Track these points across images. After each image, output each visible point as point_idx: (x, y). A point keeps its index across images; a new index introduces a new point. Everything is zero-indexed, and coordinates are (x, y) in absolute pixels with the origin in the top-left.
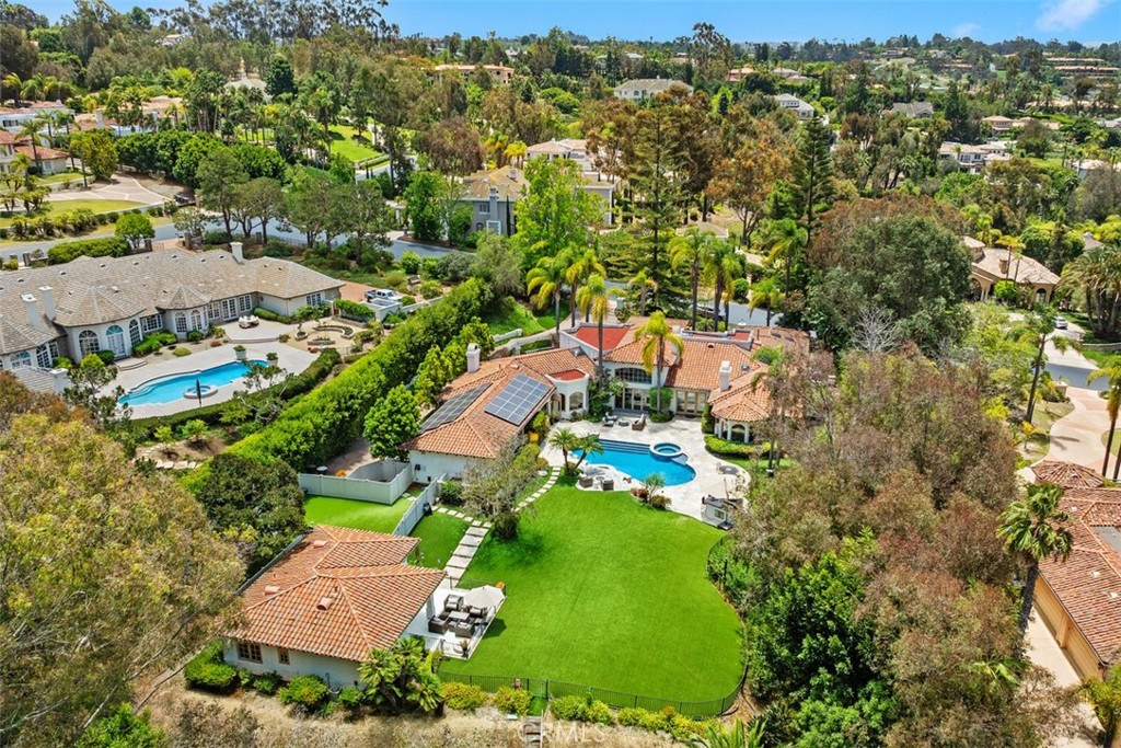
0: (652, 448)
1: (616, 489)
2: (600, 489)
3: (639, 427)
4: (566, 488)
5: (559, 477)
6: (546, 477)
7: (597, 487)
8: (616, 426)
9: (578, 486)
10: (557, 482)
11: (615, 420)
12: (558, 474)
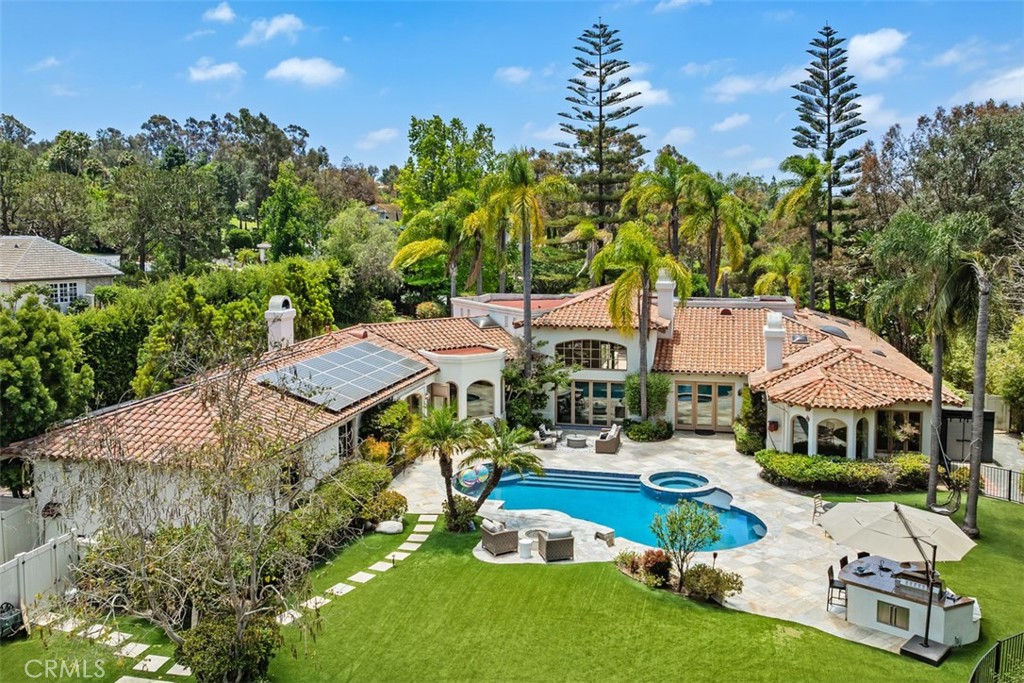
0: (645, 481)
1: (579, 558)
2: (538, 559)
3: (609, 448)
4: (447, 558)
5: (432, 536)
6: (398, 537)
7: (529, 554)
8: (562, 447)
9: (480, 553)
10: (424, 546)
11: (559, 440)
12: (430, 528)
